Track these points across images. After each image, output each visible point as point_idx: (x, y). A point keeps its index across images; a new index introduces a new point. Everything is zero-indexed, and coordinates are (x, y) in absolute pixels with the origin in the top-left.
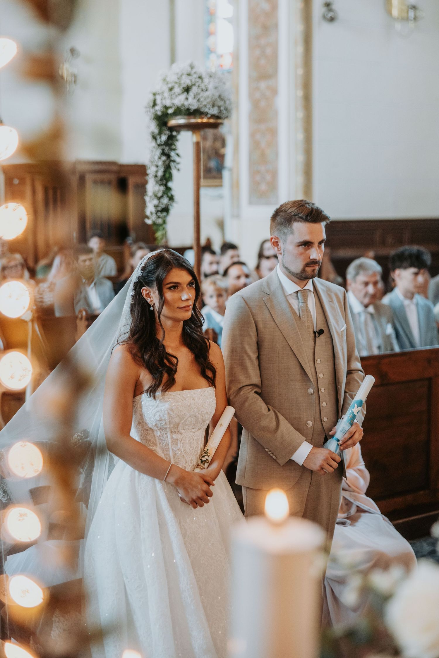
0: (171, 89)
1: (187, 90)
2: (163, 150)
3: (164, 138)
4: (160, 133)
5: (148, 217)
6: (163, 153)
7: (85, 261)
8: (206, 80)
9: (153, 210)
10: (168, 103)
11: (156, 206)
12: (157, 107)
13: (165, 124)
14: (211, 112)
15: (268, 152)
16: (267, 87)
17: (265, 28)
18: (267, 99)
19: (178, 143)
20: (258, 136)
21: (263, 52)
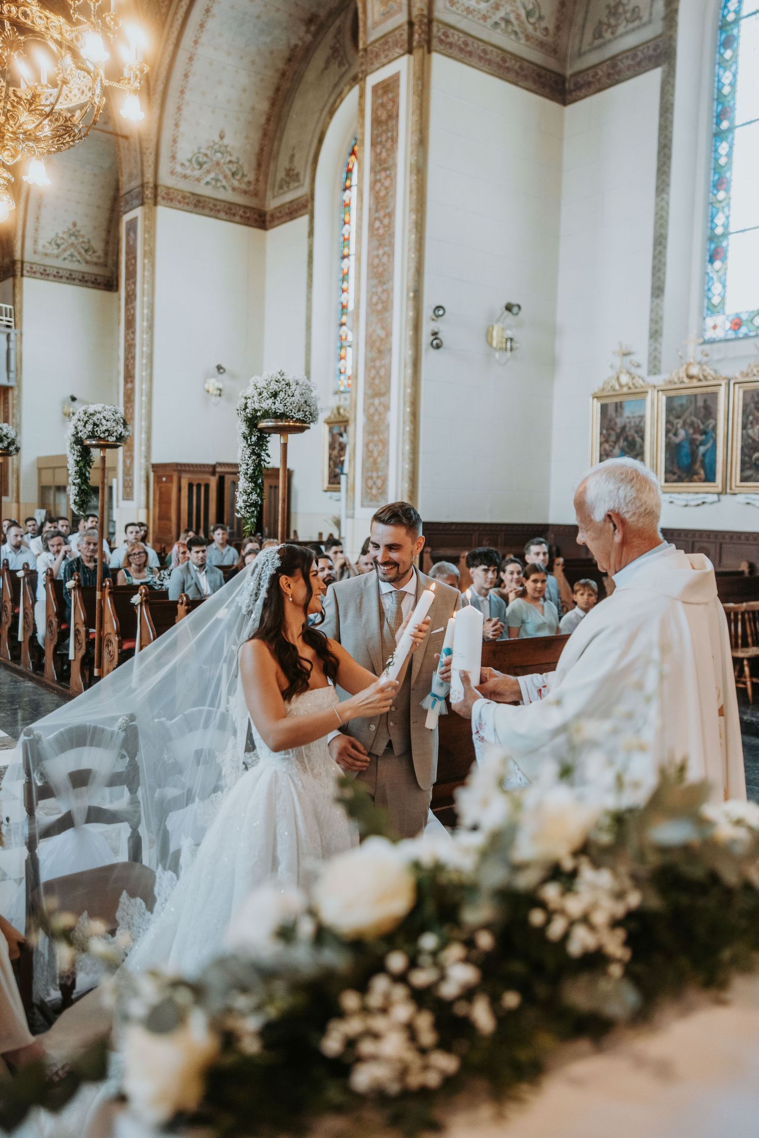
0: (260, 394)
1: (275, 395)
2: (253, 449)
3: (254, 439)
4: (251, 434)
5: (238, 512)
6: (253, 453)
7: (198, 552)
8: (293, 387)
9: (242, 505)
10: (257, 406)
11: (245, 502)
12: (247, 410)
13: (255, 426)
14: (296, 416)
15: (379, 460)
16: (380, 404)
17: (380, 351)
18: (380, 414)
19: (268, 444)
20: (371, 446)
21: (378, 373)
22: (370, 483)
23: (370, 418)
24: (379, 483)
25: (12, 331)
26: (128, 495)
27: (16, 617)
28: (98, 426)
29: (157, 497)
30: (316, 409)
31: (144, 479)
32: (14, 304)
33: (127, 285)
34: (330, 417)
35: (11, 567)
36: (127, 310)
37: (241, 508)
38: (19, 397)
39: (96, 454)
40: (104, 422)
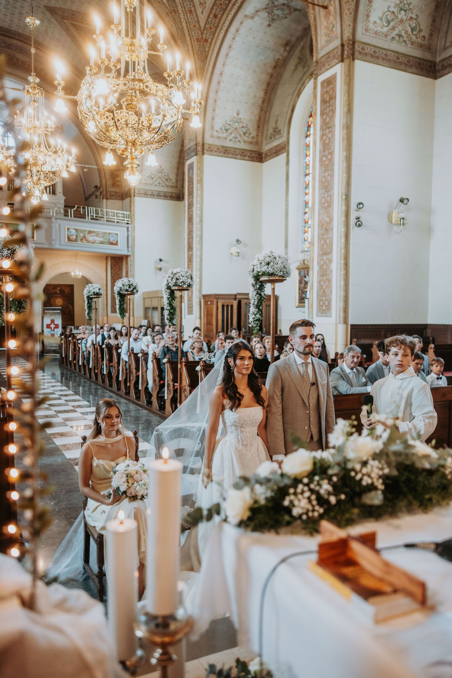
0: (261, 264)
1: (268, 264)
2: (258, 292)
3: (258, 286)
4: (256, 284)
5: (250, 323)
6: (257, 293)
7: (229, 343)
8: (278, 259)
9: (252, 320)
10: (259, 270)
11: (253, 318)
12: (254, 272)
13: (258, 279)
14: (279, 274)
15: (326, 290)
16: (327, 259)
17: (326, 230)
18: (327, 265)
19: (265, 289)
20: (322, 283)
21: (325, 242)
22: (321, 303)
23: (321, 267)
24: (327, 303)
25: (129, 226)
26: (190, 312)
27: (138, 377)
28: (178, 280)
29: (206, 313)
30: (290, 270)
31: (198, 303)
32: (130, 211)
33: (189, 199)
34: (299, 266)
35: (135, 352)
36: (189, 212)
37: (251, 322)
38: (133, 260)
39: (177, 294)
40: (181, 277)
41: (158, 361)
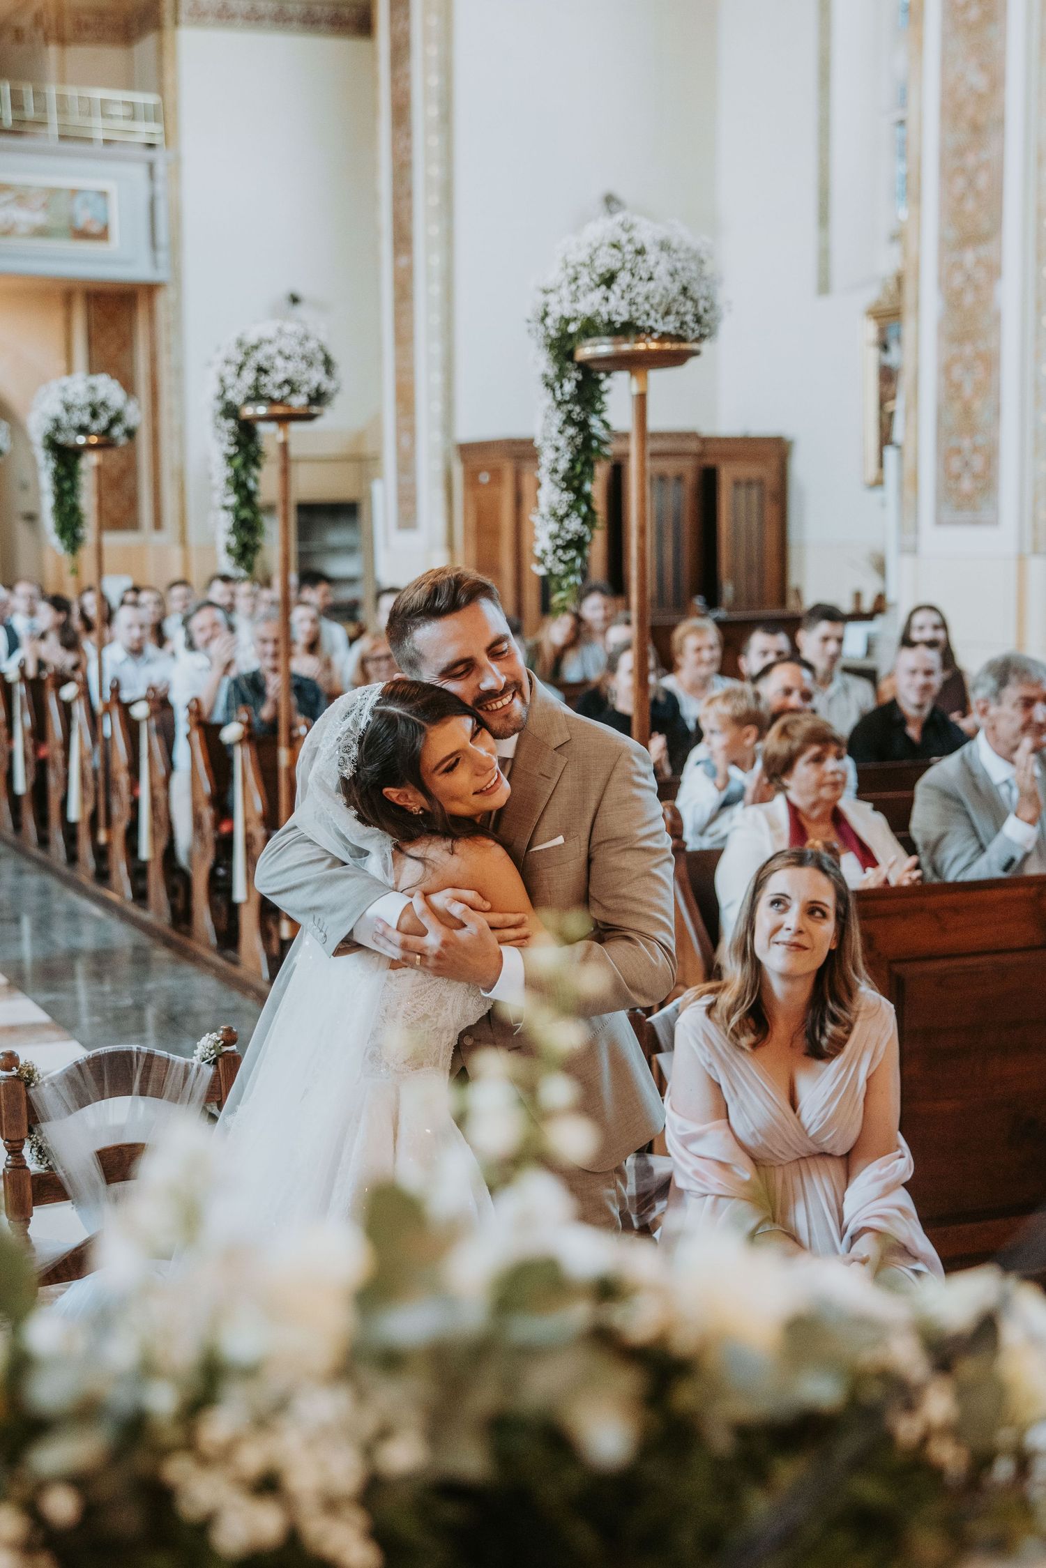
0: (575, 280)
1: (609, 280)
2: (570, 412)
3: (569, 387)
4: (561, 375)
5: (540, 560)
6: (569, 420)
8: (652, 257)
9: (548, 544)
10: (568, 313)
11: (554, 537)
12: (549, 321)
13: (570, 356)
14: (661, 327)
15: (977, 405)
16: (978, 262)
17: (976, 129)
18: (977, 288)
19: (605, 398)
20: (957, 372)
21: (971, 183)
22: (956, 464)
23: (953, 301)
24: (978, 463)
25: (159, 156)
26: (407, 520)
27: (135, 805)
28: (266, 372)
29: (472, 520)
30: (713, 306)
31: (439, 479)
32: (161, 90)
33: (393, 21)
35: (126, 696)
36: (395, 81)
37: (544, 552)
38: (177, 306)
39: (269, 434)
40: (279, 362)
41: (209, 731)
